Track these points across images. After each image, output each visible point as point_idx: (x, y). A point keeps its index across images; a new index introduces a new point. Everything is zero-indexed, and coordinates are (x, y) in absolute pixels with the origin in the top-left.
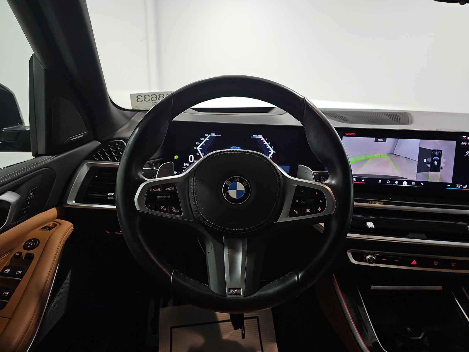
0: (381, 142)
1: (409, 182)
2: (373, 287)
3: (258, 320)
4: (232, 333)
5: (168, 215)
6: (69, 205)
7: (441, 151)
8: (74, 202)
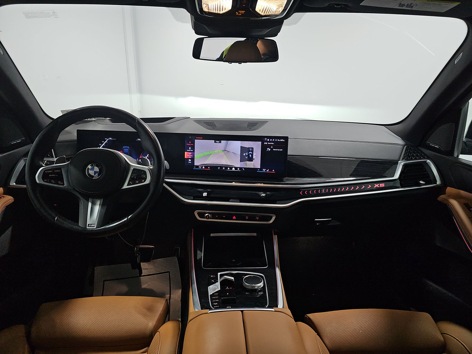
0: (218, 143)
1: (236, 168)
2: (212, 235)
3: (169, 274)
4: (150, 284)
5: (56, 185)
6: (10, 186)
7: (253, 148)
8: (15, 184)
